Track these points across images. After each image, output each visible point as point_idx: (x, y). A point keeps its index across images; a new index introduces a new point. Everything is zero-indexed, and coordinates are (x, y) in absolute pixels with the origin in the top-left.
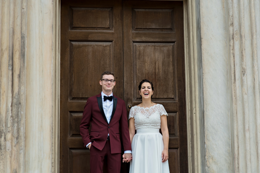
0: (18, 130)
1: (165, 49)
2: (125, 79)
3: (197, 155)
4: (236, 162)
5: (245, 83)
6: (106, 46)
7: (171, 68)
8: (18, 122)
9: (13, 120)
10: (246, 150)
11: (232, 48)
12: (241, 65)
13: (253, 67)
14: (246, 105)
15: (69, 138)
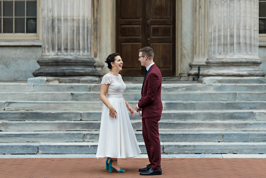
0: (97, 34)
2: (147, 9)
3: (179, 46)
4: (195, 50)
5: (201, 13)
7: (169, 3)
8: (97, 31)
9: (94, 30)
10: (199, 44)
12: (199, 4)
13: (205, 5)
14: (201, 23)
15: (120, 37)
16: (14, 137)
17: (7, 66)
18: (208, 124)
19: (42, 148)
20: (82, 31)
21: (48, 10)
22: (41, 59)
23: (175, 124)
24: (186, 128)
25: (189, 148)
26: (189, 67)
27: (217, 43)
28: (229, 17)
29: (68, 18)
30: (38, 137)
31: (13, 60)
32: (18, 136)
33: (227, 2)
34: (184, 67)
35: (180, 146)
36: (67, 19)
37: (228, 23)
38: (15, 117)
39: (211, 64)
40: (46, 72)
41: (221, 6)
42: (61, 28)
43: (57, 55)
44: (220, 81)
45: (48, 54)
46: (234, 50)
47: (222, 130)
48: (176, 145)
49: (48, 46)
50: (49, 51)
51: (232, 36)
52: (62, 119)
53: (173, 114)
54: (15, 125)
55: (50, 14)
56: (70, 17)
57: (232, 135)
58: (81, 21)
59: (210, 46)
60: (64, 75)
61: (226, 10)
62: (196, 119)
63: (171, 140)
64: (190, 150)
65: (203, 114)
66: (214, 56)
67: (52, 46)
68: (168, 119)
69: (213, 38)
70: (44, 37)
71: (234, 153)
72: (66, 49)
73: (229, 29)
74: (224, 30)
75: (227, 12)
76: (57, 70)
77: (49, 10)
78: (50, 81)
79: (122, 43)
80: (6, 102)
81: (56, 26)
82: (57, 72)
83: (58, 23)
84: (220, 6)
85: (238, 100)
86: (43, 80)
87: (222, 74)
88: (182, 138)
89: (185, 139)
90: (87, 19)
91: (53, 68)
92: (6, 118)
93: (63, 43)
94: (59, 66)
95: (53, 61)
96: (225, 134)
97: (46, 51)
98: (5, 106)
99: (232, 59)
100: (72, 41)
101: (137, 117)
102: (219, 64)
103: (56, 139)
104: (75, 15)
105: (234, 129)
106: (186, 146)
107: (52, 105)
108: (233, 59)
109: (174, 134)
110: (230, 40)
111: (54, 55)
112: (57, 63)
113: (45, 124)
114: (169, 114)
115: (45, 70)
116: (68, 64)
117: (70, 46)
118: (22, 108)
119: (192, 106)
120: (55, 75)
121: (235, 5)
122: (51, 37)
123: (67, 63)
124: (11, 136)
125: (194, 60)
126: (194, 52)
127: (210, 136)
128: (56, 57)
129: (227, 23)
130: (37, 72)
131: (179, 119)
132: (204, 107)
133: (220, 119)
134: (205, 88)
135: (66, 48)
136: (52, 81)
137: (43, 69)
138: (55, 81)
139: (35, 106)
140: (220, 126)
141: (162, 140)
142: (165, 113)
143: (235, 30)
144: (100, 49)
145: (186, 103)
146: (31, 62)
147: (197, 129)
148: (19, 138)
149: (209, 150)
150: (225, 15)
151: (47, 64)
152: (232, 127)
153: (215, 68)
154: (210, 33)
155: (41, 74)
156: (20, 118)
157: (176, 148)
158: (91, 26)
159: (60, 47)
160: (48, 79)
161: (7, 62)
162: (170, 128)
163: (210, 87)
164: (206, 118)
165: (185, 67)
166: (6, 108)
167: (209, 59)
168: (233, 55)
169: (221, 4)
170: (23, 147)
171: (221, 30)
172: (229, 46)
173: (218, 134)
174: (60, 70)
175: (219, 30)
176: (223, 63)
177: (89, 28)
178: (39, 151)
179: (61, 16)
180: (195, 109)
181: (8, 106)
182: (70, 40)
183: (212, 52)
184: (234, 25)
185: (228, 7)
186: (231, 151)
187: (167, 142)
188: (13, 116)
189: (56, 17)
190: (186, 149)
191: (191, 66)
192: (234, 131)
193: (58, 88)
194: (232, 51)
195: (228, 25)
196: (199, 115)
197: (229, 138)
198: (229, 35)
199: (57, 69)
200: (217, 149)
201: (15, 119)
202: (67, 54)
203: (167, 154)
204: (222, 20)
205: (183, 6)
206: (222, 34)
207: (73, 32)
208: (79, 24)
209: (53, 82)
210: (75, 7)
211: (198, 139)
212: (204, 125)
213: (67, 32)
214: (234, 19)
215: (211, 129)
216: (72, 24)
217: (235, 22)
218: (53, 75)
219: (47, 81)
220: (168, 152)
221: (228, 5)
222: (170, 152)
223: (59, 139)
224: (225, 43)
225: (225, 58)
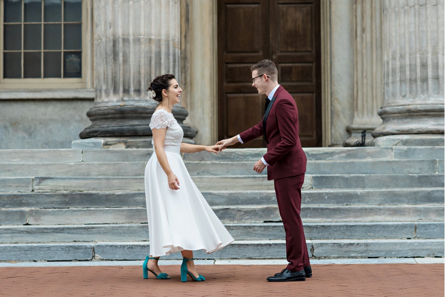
0: (185, 78)
1: (305, 9)
2: (271, 35)
3: (328, 97)
4: (355, 102)
5: (364, 39)
6: (255, 8)
7: (309, 26)
8: (185, 72)
10: (363, 93)
11: (354, 10)
12: (362, 24)
14: (365, 57)
15: (225, 84)
16: (51, 232)
17: (30, 134)
18: (389, 209)
19: (100, 250)
20: (165, 60)
21: (106, 24)
22: (95, 109)
23: (331, 209)
24: (350, 217)
25: (358, 249)
26: (346, 133)
27: (398, 79)
28: (419, 33)
29: (141, 37)
30: (93, 234)
31: (40, 123)
32: (58, 231)
33: (414, 8)
34: (338, 134)
35: (342, 244)
36: (139, 40)
37: (418, 43)
38: (52, 203)
39: (388, 115)
40: (103, 129)
41: (405, 15)
42: (129, 55)
43: (123, 100)
44: (405, 143)
45: (106, 100)
46: (429, 89)
47: (413, 219)
48: (334, 244)
49: (106, 86)
50: (107, 94)
51: (424, 66)
52: (133, 205)
53: (327, 193)
54: (53, 213)
55: (110, 32)
56: (144, 35)
57: (432, 227)
58: (163, 43)
59: (385, 85)
60: (135, 134)
61: (412, 20)
62: (367, 202)
63: (324, 236)
64: (359, 252)
65: (380, 194)
66: (394, 101)
67: (113, 85)
68: (319, 203)
69: (391, 71)
70: (99, 71)
71: (436, 257)
72: (138, 91)
73: (420, 53)
74: (410, 55)
75: (415, 24)
76: (123, 126)
77: (108, 25)
78: (110, 145)
79: (229, 95)
80: (36, 178)
81: (120, 51)
82: (123, 130)
83: (124, 46)
84: (402, 16)
85: (438, 171)
86: (98, 143)
87: (408, 131)
88: (343, 233)
89: (350, 234)
90: (173, 40)
91: (115, 123)
92: (37, 204)
93: (132, 80)
94: (126, 120)
95: (115, 110)
96: (419, 225)
97: (103, 94)
98: (34, 184)
99: (425, 104)
100: (147, 78)
101: (265, 201)
102: (403, 114)
103: (124, 236)
104: (153, 32)
105: (434, 219)
106: (351, 244)
107: (115, 182)
108: (428, 104)
109: (329, 226)
110: (421, 72)
111: (117, 101)
112: (122, 114)
113: (104, 213)
114: (320, 194)
115: (102, 126)
116: (141, 115)
117: (145, 85)
118: (63, 188)
119: (360, 182)
120: (119, 134)
121: (428, 12)
122: (111, 71)
123: (139, 113)
124: (46, 231)
125: (354, 120)
126: (353, 107)
127: (393, 228)
128: (121, 105)
129: (416, 43)
130: (88, 130)
131: (338, 203)
132: (380, 183)
133: (408, 203)
134: (381, 153)
135: (137, 89)
136: (115, 144)
137: (98, 125)
138: (119, 144)
139: (86, 184)
140: (409, 212)
141: (310, 236)
142: (313, 193)
143: (430, 56)
144: (192, 104)
145: (348, 177)
146: (72, 128)
147: (370, 218)
148: (59, 235)
149: (393, 251)
150: (412, 29)
151: (106, 116)
152: (431, 214)
153: (395, 121)
154: (386, 62)
155: (95, 134)
156: (61, 203)
157: (334, 248)
158: (180, 53)
159: (127, 88)
160: (107, 142)
161: (30, 127)
162: (323, 217)
163: (389, 152)
164: (385, 200)
165: (340, 134)
166: (36, 187)
167: (386, 107)
168: (427, 98)
169: (405, 12)
170: (67, 249)
171: (405, 56)
172: (419, 83)
173: (407, 225)
174: (127, 126)
175: (402, 57)
176: (409, 111)
177: (177, 55)
178: (96, 255)
179: (128, 35)
180: (364, 187)
181: (39, 185)
182: (145, 76)
183: (390, 95)
184: (427, 46)
185: (417, 16)
186: (431, 253)
187: (318, 239)
188: (48, 200)
189: (121, 36)
190: (352, 249)
191: (349, 131)
192: (435, 221)
193: (125, 157)
194: (425, 91)
195: (418, 46)
196: (372, 196)
197: (427, 231)
198: (418, 64)
199: (122, 124)
200: (406, 249)
201: (52, 205)
202: (140, 98)
203: (319, 259)
204: (407, 39)
205: (334, 28)
206: (408, 62)
207: (150, 61)
208: (160, 48)
209: (116, 146)
210: (153, 19)
211: (372, 234)
212: (382, 211)
213: (139, 61)
214: (427, 36)
215: (394, 219)
216: (147, 48)
217: (429, 42)
218: (116, 134)
219: (106, 144)
220: (320, 255)
221: (417, 13)
222: (324, 256)
223: (129, 236)
224: (413, 78)
225: (412, 103)
